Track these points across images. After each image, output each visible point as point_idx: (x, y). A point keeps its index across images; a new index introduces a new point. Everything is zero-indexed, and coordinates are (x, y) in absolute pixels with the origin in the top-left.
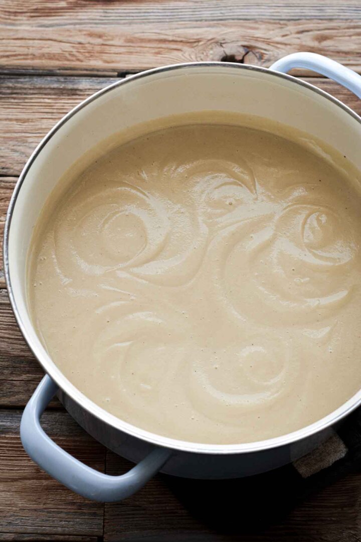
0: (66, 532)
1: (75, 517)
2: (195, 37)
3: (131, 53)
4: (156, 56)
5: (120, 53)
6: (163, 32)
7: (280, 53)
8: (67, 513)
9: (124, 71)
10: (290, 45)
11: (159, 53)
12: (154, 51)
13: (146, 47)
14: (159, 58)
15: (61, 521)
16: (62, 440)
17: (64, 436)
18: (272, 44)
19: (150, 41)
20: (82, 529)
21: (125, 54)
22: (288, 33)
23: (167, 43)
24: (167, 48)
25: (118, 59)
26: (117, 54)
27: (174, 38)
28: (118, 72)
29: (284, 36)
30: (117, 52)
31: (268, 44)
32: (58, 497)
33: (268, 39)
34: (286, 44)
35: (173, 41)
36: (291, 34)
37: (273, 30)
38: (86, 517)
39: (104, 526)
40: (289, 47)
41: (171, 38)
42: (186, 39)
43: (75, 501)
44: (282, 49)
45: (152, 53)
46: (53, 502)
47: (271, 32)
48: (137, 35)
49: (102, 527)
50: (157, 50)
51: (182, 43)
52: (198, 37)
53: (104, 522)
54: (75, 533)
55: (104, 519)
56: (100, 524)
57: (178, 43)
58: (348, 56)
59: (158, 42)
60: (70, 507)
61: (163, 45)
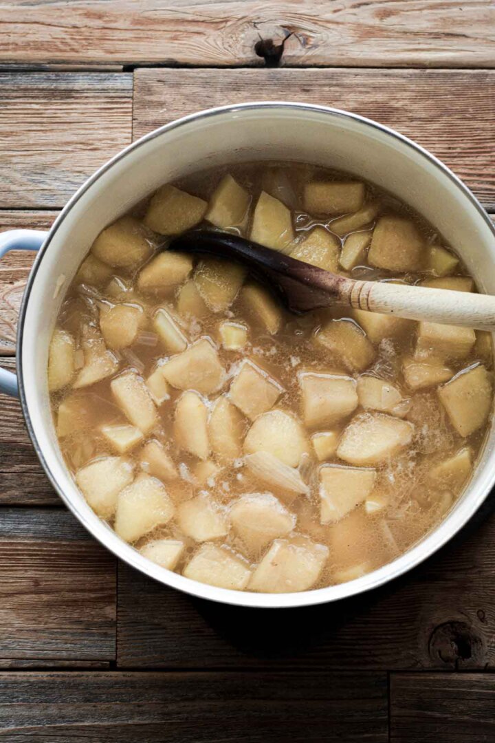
0: (72, 657)
1: (83, 638)
2: (223, 16)
3: (139, 39)
4: (172, 43)
5: (126, 40)
6: (179, 8)
7: (330, 35)
8: (73, 634)
9: (132, 64)
10: (342, 23)
11: (175, 38)
12: (169, 36)
13: (160, 31)
14: (176, 45)
15: (66, 643)
16: (64, 545)
17: (66, 540)
18: (320, 23)
19: (163, 22)
20: (90, 653)
21: (132, 41)
22: (340, 7)
23: (185, 24)
24: (186, 31)
25: (124, 47)
26: (122, 40)
27: (195, 18)
28: (124, 65)
29: (335, 11)
30: (121, 38)
31: (315, 23)
32: (62, 615)
33: (315, 16)
34: (338, 23)
35: (194, 21)
36: (345, 8)
37: (322, 4)
38: (96, 638)
39: (117, 648)
40: (341, 26)
41: (190, 17)
42: (210, 19)
43: (82, 619)
44: (333, 29)
45: (166, 38)
46: (55, 621)
47: (319, 7)
48: (146, 14)
49: (114, 649)
50: (172, 35)
51: (204, 24)
52: (226, 15)
53: (116, 644)
54: (82, 658)
55: (117, 641)
56: (111, 647)
57: (200, 23)
58: (418, 37)
59: (173, 24)
60: (75, 627)
61: (181, 28)
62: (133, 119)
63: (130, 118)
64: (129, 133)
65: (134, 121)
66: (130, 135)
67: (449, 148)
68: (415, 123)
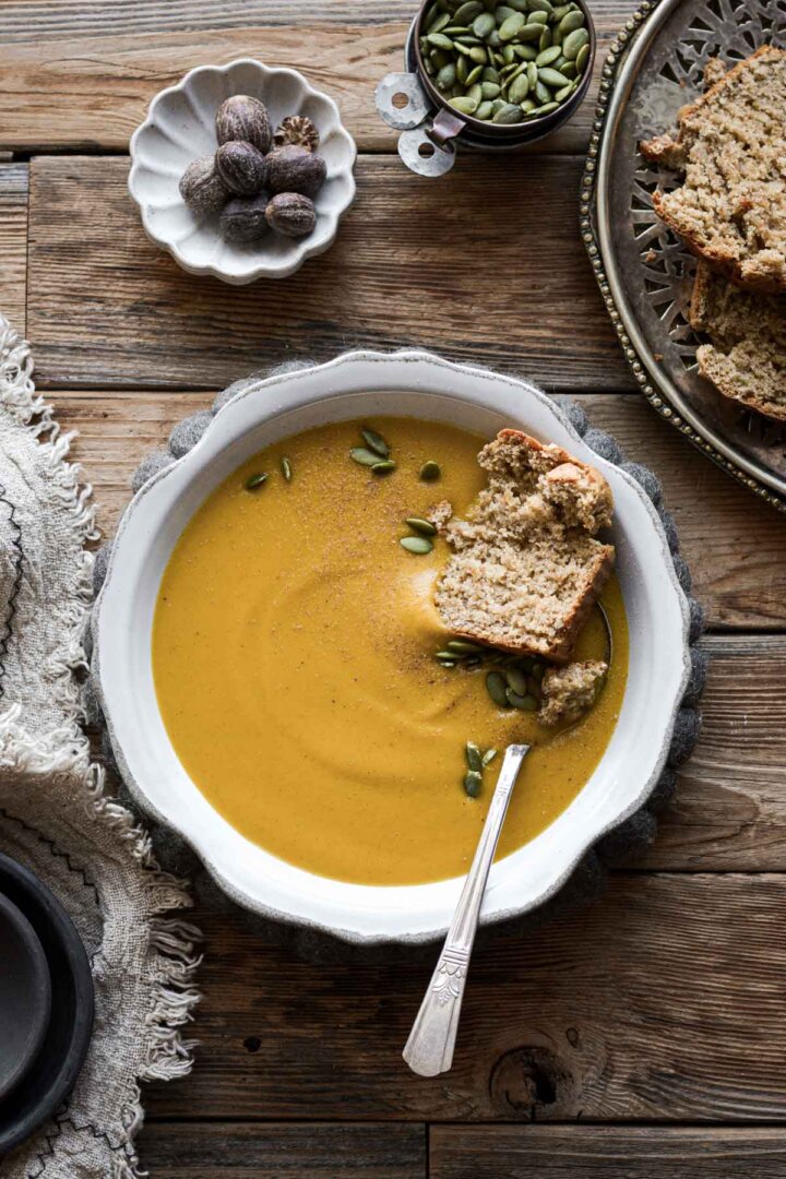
2: (171, 69)
3: (38, 108)
4: (91, 114)
5: (18, 110)
6: (101, 57)
7: (345, 100)
9: (27, 149)
10: (365, 80)
11: (95, 107)
12: (85, 103)
13: (71, 94)
14: (96, 118)
18: (329, 80)
19: (77, 79)
21: (25, 111)
22: (361, 52)
23: (112, 82)
24: (113, 95)
25: (14, 122)
26: (11, 111)
27: (127, 72)
28: (14, 151)
29: (353, 60)
30: (11, 107)
31: (321, 81)
33: (320, 68)
34: (356, 79)
35: (125, 78)
36: (369, 54)
37: (332, 47)
40: (362, 84)
41: (120, 72)
42: (151, 74)
44: (349, 90)
45: (80, 107)
47: (328, 52)
48: (49, 67)
50: (90, 100)
51: (142, 83)
52: (177, 68)
57: (136, 82)
59: (93, 82)
61: (105, 89)
62: (29, 241)
63: (24, 240)
64: (22, 264)
65: (30, 245)
66: (24, 267)
67: (534, 287)
68: (479, 246)
